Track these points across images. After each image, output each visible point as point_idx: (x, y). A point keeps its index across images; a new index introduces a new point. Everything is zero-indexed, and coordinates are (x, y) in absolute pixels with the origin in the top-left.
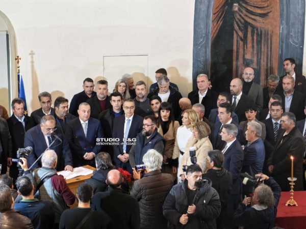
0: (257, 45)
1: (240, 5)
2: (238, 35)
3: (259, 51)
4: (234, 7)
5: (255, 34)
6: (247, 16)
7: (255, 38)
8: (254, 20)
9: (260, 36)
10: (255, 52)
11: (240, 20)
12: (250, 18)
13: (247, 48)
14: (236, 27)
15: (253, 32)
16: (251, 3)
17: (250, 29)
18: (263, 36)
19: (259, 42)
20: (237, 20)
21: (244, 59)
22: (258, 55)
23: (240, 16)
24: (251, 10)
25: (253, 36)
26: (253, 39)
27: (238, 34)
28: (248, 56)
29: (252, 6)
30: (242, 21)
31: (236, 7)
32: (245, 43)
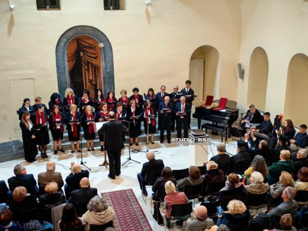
2: (85, 68)
9: (95, 68)
12: (90, 59)
13: (90, 74)
14: (83, 64)
16: (89, 52)
17: (90, 65)
19: (95, 71)
20: (83, 60)
21: (89, 80)
22: (95, 77)
23: (85, 58)
24: (90, 55)
25: (92, 68)
28: (91, 78)
30: (86, 61)
31: (82, 54)
32: (89, 72)
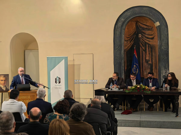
0: (151, 52)
1: (142, 35)
3: (152, 55)
4: (139, 36)
6: (146, 39)
8: (149, 41)
9: (152, 48)
10: (150, 56)
11: (142, 42)
12: (147, 40)
13: (147, 54)
14: (141, 45)
15: (149, 47)
16: (147, 33)
17: (147, 46)
20: (141, 42)
21: (146, 60)
22: (151, 57)
23: (142, 39)
24: (147, 36)
25: (149, 49)
27: (142, 48)
28: (147, 58)
30: (144, 42)
32: (146, 52)
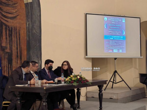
0: (9, 37)
3: (11, 40)
5: (8, 30)
6: (2, 18)
7: (8, 33)
8: (7, 21)
9: (11, 31)
10: (8, 41)
12: (4, 20)
13: (2, 39)
15: (6, 29)
17: (4, 27)
18: (13, 31)
19: (10, 35)
21: (1, 46)
22: (10, 43)
24: (5, 15)
25: (6, 31)
26: (6, 33)
28: (4, 45)
29: (5, 12)
32: (2, 36)
